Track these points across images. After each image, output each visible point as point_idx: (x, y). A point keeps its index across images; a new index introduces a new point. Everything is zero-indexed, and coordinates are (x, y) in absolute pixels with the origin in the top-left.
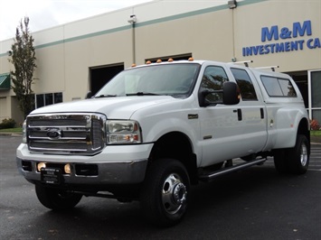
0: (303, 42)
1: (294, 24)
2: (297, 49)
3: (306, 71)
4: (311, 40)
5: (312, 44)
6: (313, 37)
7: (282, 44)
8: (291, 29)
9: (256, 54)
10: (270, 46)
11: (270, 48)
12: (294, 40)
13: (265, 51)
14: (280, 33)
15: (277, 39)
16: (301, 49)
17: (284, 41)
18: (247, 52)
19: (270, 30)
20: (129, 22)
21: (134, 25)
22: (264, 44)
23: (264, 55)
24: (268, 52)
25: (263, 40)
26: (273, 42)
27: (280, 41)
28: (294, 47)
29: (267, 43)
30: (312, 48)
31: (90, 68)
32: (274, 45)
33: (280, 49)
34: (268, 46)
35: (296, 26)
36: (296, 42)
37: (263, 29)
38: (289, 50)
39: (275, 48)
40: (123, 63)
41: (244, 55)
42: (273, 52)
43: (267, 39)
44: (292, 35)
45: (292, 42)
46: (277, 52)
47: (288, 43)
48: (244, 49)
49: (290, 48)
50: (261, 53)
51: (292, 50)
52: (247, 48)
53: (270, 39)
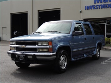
7: (104, 5)
9: (91, 9)
10: (98, 5)
11: (98, 7)
13: (96, 8)
15: (101, 2)
17: (105, 4)
18: (87, 8)
22: (95, 5)
23: (95, 10)
25: (95, 3)
26: (100, 4)
27: (103, 4)
28: (110, 6)
29: (97, 4)
31: (11, 14)
32: (100, 5)
33: (103, 7)
34: (97, 6)
38: (107, 8)
39: (100, 6)
40: (27, 12)
41: (86, 10)
42: (99, 8)
43: (97, 2)
44: (109, 1)
45: (109, 4)
46: (101, 8)
47: (107, 5)
48: (86, 7)
49: (108, 7)
50: (94, 9)
51: (109, 8)
52: (87, 6)
53: (98, 3)
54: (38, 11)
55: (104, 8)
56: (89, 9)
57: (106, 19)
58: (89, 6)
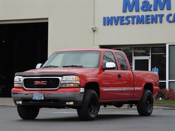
0: (162, 16)
2: (156, 23)
3: (165, 44)
4: (170, 15)
5: (171, 18)
6: (172, 12)
7: (143, 16)
9: (116, 24)
11: (130, 19)
12: (154, 13)
13: (125, 22)
14: (141, 5)
15: (137, 11)
16: (161, 22)
17: (145, 14)
18: (108, 21)
19: (131, 2)
22: (125, 15)
24: (128, 24)
25: (124, 11)
26: (134, 13)
27: (141, 13)
28: (154, 20)
29: (128, 14)
30: (170, 22)
32: (133, 17)
33: (140, 20)
34: (128, 17)
36: (156, 15)
38: (149, 23)
39: (135, 19)
41: (104, 25)
42: (133, 24)
43: (128, 10)
44: (152, 9)
45: (152, 15)
46: (137, 24)
47: (148, 16)
48: (104, 18)
49: (150, 21)
50: (122, 24)
51: (152, 23)
52: (108, 18)
53: (131, 11)
55: (144, 23)
56: (112, 25)
57: (150, 46)
58: (112, 17)
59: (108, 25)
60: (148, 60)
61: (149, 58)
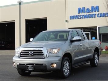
0: (95, 14)
1: (92, 7)
3: (97, 27)
4: (99, 14)
5: (99, 15)
8: (90, 9)
9: (76, 19)
11: (81, 16)
12: (92, 13)
13: (79, 17)
14: (86, 10)
16: (95, 17)
19: (82, 9)
20: (18, 2)
21: (20, 4)
22: (79, 15)
23: (79, 19)
24: (81, 18)
25: (79, 13)
26: (83, 14)
27: (86, 14)
28: (92, 16)
29: (81, 14)
30: (99, 17)
33: (86, 17)
35: (93, 8)
37: (78, 8)
38: (90, 18)
39: (84, 16)
40: (14, 21)
41: (71, 19)
44: (91, 12)
46: (84, 18)
47: (89, 15)
48: (70, 17)
52: (72, 16)
54: (26, 20)
56: (74, 19)
58: (74, 16)
59: (72, 19)
60: (89, 34)
61: (89, 33)
